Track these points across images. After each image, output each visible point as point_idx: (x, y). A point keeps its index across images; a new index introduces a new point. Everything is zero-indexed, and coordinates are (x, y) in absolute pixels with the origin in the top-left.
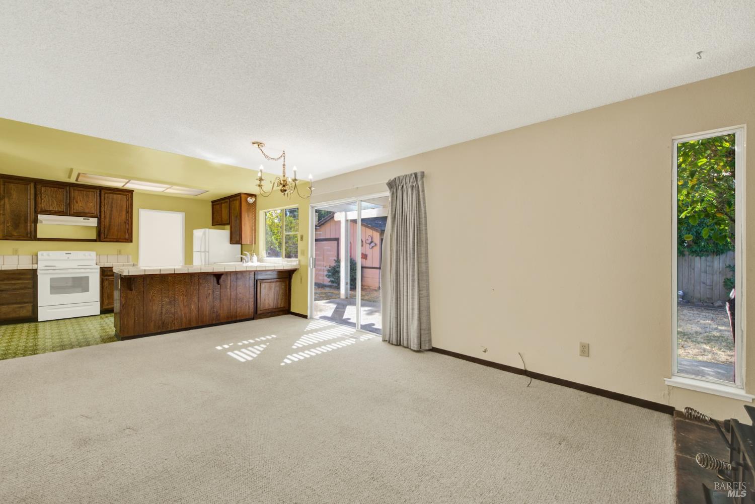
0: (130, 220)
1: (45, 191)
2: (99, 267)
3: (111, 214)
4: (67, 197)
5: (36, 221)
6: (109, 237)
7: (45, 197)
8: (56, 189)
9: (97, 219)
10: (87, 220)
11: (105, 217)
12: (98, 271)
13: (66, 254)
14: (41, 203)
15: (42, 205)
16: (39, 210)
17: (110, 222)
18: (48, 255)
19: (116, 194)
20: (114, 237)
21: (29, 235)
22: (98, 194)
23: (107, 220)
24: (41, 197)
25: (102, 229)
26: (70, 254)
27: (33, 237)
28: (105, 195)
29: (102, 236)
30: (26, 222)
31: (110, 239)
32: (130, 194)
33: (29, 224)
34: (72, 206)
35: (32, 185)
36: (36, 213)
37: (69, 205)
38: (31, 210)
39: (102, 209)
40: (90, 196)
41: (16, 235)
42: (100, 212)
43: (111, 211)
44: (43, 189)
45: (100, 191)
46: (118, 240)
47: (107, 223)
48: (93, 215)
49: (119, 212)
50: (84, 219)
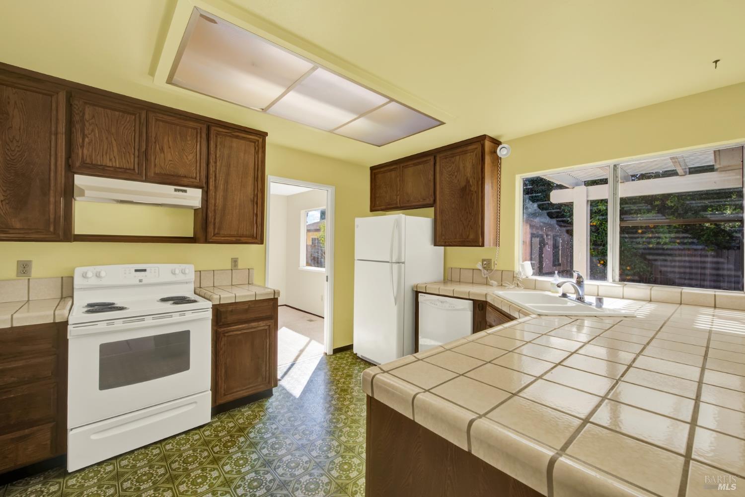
0: (260, 195)
1: (94, 117)
2: (209, 304)
3: (226, 182)
4: (140, 135)
5: (69, 192)
7: (93, 130)
8: (117, 113)
9: (201, 190)
10: (181, 193)
11: (216, 187)
12: (209, 315)
13: (136, 271)
14: (82, 147)
15: (84, 152)
16: (78, 164)
17: (225, 198)
18: (98, 276)
19: (237, 137)
20: (232, 233)
21: (52, 229)
22: (204, 136)
23: (220, 194)
24: (83, 130)
25: (210, 214)
26: (145, 270)
27: (61, 233)
28: (216, 137)
29: (211, 229)
30: (45, 193)
31: (225, 236)
32: (261, 140)
33: (52, 199)
34: (153, 158)
35: (62, 97)
36: (71, 170)
37: (145, 156)
38: (59, 163)
39: (212, 169)
40: (188, 138)
41: (18, 225)
42: (207, 176)
43: (228, 174)
44: (88, 111)
45: (208, 130)
46: (238, 238)
47: (220, 202)
48: (193, 182)
49: (242, 178)
50: (176, 190)
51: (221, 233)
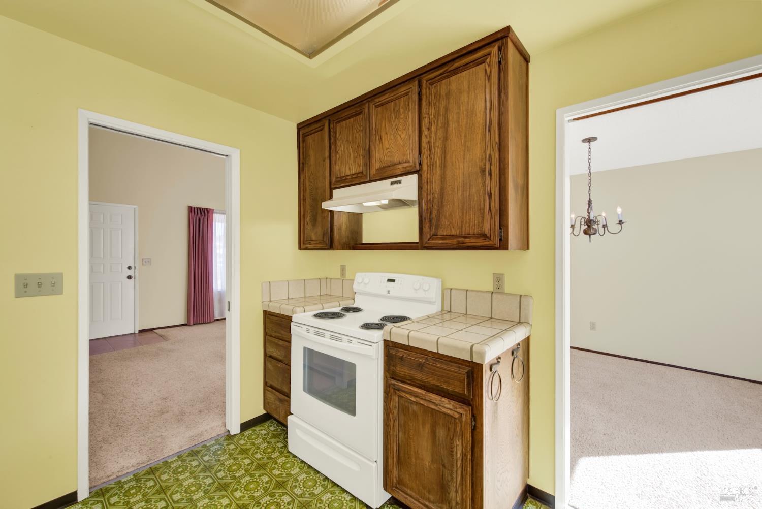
1: (341, 132)
3: (444, 152)
4: (366, 131)
6: (441, 232)
7: (341, 146)
8: (352, 119)
9: (415, 176)
10: (396, 186)
11: (430, 166)
14: (337, 164)
15: (337, 168)
16: (334, 180)
19: (456, 71)
20: (453, 233)
21: (325, 239)
22: (415, 98)
23: (437, 171)
24: (336, 149)
26: (394, 281)
28: (430, 89)
29: (426, 228)
31: (444, 237)
34: (374, 153)
35: (327, 125)
36: (332, 187)
37: (368, 154)
38: (327, 183)
39: (425, 139)
40: (402, 111)
42: (420, 153)
43: (446, 139)
44: (339, 128)
45: (420, 86)
46: (461, 240)
47: (437, 186)
48: (406, 167)
49: (465, 136)
50: (392, 183)
51: (439, 234)
